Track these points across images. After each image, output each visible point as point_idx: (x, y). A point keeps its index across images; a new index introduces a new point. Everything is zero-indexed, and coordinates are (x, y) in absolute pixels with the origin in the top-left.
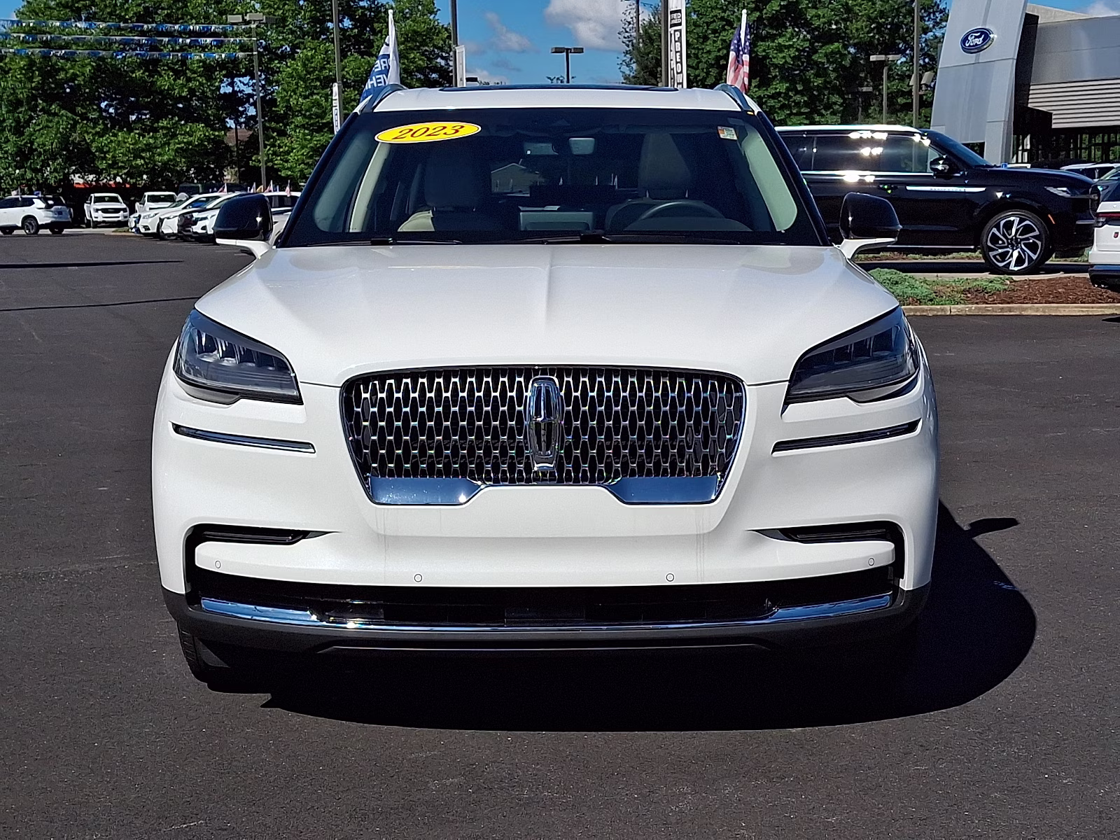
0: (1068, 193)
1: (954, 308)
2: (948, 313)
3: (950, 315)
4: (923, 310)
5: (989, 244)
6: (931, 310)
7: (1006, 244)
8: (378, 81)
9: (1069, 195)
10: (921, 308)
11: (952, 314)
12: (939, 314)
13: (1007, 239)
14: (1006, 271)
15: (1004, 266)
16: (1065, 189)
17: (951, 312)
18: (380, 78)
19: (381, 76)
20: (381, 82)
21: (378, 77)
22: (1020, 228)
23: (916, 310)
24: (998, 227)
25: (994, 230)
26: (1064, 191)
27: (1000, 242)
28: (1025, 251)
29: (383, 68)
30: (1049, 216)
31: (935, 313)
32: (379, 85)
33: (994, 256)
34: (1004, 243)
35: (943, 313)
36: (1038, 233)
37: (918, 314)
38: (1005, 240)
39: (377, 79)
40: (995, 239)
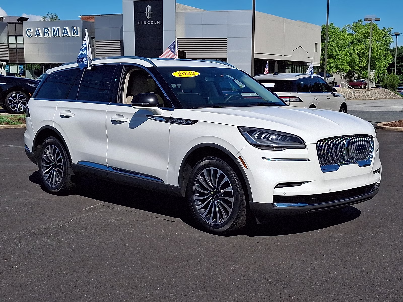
0: (34, 86)
1: (23, 125)
2: (21, 127)
3: (22, 128)
4: (13, 126)
5: (9, 103)
6: (16, 126)
7: (15, 103)
8: (82, 53)
9: (35, 86)
10: (12, 126)
11: (23, 127)
12: (18, 127)
13: (15, 101)
14: (15, 112)
15: (15, 111)
16: (33, 84)
17: (22, 127)
18: (82, 52)
19: (83, 51)
20: (83, 53)
21: (82, 51)
22: (19, 97)
23: (10, 126)
24: (11, 97)
25: (10, 98)
26: (33, 85)
27: (12, 102)
28: (22, 105)
29: (83, 48)
30: (29, 93)
31: (17, 127)
32: (82, 54)
33: (11, 107)
34: (14, 102)
35: (20, 127)
36: (26, 99)
37: (11, 128)
38: (14, 101)
39: (81, 52)
40: (11, 101)
